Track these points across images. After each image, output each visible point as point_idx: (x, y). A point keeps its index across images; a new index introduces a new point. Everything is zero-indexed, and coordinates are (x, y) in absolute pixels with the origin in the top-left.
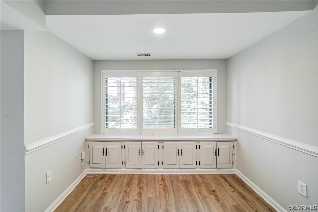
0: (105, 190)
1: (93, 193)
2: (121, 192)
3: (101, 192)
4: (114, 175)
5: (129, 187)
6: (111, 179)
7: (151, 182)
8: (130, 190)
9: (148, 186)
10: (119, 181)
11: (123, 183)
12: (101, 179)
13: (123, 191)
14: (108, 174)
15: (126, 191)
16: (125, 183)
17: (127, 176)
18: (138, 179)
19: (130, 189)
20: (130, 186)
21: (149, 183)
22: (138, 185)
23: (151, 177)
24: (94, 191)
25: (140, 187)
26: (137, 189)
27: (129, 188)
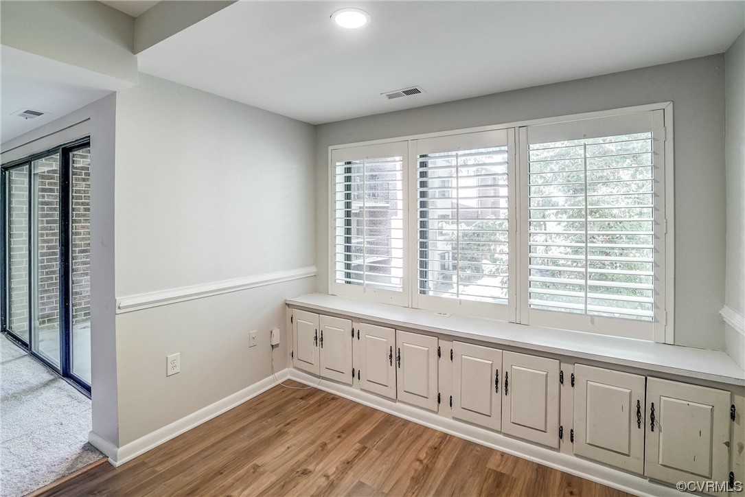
0: (287, 427)
1: (264, 422)
2: (313, 443)
3: (279, 427)
4: (334, 398)
5: (339, 437)
6: (320, 405)
7: (400, 443)
8: (335, 446)
9: (383, 451)
10: (330, 416)
11: (335, 423)
12: (301, 399)
13: (318, 442)
14: (324, 391)
15: (324, 445)
16: (340, 425)
17: (358, 409)
18: (375, 426)
19: (340, 443)
20: (344, 435)
21: (396, 443)
22: (360, 442)
23: (411, 432)
24: (270, 420)
25: (365, 448)
26: (352, 450)
27: (338, 440)
